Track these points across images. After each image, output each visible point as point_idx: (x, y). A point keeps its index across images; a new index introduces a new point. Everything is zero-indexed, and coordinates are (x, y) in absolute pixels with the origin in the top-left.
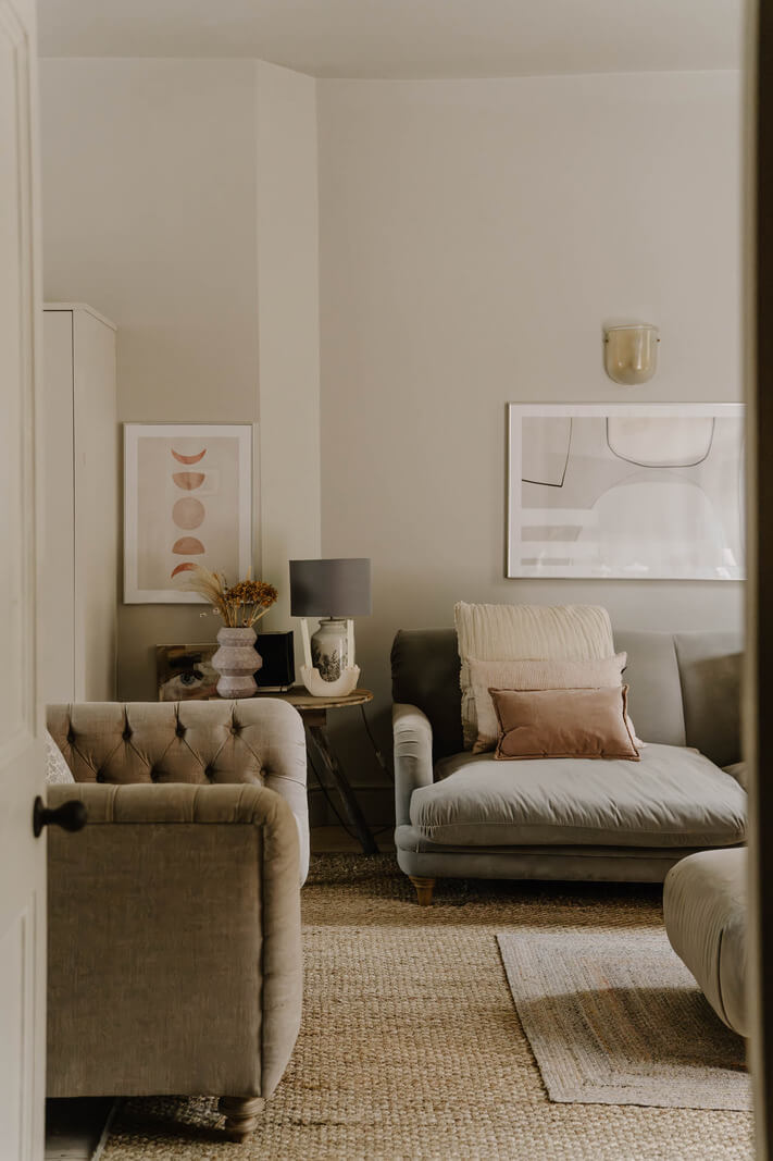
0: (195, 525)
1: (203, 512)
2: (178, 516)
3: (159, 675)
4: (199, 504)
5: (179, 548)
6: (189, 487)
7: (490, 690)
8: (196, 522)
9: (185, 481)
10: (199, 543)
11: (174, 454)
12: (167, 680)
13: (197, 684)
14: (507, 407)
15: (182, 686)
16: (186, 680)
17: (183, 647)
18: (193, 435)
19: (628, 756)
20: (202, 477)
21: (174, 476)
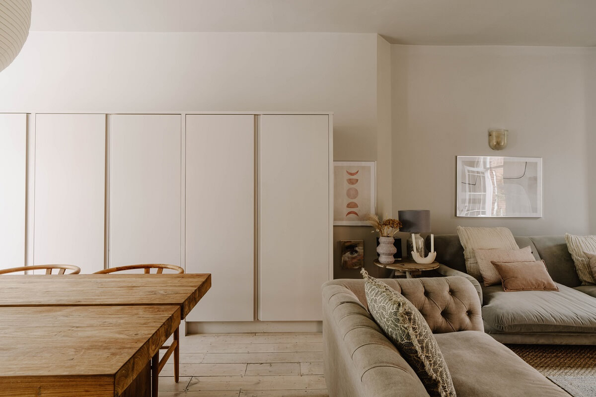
0: (355, 197)
1: (358, 193)
2: (348, 195)
3: (342, 252)
4: (356, 191)
5: (349, 206)
6: (353, 184)
7: (491, 262)
8: (355, 196)
9: (351, 182)
10: (356, 204)
11: (347, 172)
12: (345, 254)
13: (356, 255)
14: (456, 157)
15: (350, 255)
16: (352, 253)
17: (351, 242)
18: (354, 165)
19: (554, 289)
20: (357, 180)
21: (347, 180)
